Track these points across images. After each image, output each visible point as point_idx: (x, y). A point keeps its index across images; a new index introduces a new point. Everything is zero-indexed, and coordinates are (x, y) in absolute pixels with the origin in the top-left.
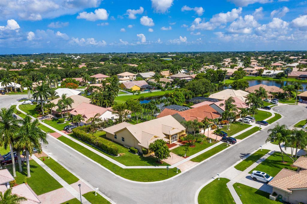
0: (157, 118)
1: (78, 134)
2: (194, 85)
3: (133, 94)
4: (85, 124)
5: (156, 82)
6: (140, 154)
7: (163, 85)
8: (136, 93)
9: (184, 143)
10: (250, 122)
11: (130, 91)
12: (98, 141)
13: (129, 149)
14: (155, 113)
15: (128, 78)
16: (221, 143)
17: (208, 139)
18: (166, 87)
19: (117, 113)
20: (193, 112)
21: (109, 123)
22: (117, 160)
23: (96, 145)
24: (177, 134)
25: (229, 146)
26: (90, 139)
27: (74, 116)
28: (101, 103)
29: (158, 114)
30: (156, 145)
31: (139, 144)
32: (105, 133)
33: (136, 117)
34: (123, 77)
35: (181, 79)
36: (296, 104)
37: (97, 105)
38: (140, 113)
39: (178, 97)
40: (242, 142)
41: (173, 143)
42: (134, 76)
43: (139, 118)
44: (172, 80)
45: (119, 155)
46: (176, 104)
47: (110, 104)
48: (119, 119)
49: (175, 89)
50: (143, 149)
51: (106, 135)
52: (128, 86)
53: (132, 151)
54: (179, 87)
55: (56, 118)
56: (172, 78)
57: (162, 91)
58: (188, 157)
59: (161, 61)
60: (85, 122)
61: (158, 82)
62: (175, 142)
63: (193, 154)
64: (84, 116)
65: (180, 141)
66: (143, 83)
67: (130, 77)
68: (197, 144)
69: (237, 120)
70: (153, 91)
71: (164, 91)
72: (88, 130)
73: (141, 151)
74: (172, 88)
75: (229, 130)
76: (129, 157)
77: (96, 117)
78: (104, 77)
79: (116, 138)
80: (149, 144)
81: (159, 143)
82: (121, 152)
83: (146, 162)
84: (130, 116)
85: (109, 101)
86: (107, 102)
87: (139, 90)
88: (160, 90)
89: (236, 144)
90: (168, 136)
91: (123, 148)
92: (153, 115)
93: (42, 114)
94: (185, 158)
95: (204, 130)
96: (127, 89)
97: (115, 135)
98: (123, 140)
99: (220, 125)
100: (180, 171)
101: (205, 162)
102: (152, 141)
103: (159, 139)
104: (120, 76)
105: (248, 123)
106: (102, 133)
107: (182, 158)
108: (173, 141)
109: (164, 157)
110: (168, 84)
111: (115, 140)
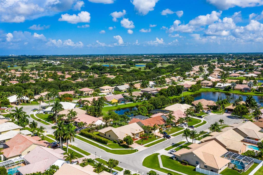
0: (129, 124)
1: (84, 133)
2: (155, 101)
3: (113, 105)
4: (87, 128)
5: (130, 96)
6: (119, 144)
7: (134, 99)
8: (115, 105)
9: (142, 138)
10: (184, 126)
11: (110, 103)
12: (96, 137)
13: (113, 141)
14: (127, 121)
15: (108, 91)
16: (163, 138)
17: (156, 136)
18: (137, 100)
19: (105, 121)
20: (149, 120)
21: (100, 127)
22: (107, 146)
23: (95, 139)
24: (138, 133)
25: (166, 139)
26: (91, 136)
27: (78, 123)
28: (93, 114)
29: (129, 121)
30: (127, 138)
31: (118, 138)
32: (99, 133)
33: (116, 123)
34: (104, 90)
35: (149, 92)
36: (222, 114)
37: (91, 115)
38: (118, 121)
39: (143, 110)
40: (174, 138)
41: (136, 138)
42: (113, 89)
43: (118, 124)
44: (142, 93)
45: (108, 144)
46: (141, 114)
47: (99, 115)
48: (106, 125)
49: (143, 101)
50: (121, 141)
51: (100, 134)
52: (109, 99)
53: (115, 142)
54: (146, 100)
55: (65, 124)
56: (142, 91)
57: (133, 103)
58: (143, 145)
59: (135, 71)
60: (86, 126)
61: (131, 96)
62: (138, 138)
63: (146, 143)
64: (86, 123)
65: (140, 137)
66: (120, 96)
67: (110, 90)
68: (149, 139)
69: (177, 125)
70: (127, 103)
71: (135, 102)
72: (89, 131)
73: (119, 142)
74: (142, 100)
75: (170, 131)
76: (113, 145)
77: (93, 123)
78: (90, 90)
79: (105, 135)
80: (123, 138)
81: (128, 137)
82: (109, 143)
83: (121, 147)
84: (112, 122)
85: (98, 113)
86: (97, 113)
87: (117, 102)
88: (132, 102)
89: (170, 138)
90: (133, 134)
91: (110, 141)
92: (126, 122)
93: (56, 121)
94: (142, 145)
95: (154, 131)
96: (108, 101)
97: (105, 134)
98: (110, 137)
99: (165, 128)
100: (138, 150)
101: (151, 147)
102: (125, 136)
103: (129, 135)
104: (102, 89)
105: (183, 127)
106: (97, 133)
107: (140, 145)
108: (137, 137)
109: (130, 144)
110: (138, 97)
111: (105, 136)
